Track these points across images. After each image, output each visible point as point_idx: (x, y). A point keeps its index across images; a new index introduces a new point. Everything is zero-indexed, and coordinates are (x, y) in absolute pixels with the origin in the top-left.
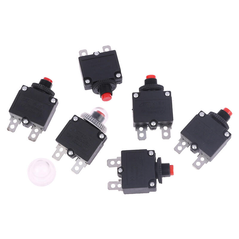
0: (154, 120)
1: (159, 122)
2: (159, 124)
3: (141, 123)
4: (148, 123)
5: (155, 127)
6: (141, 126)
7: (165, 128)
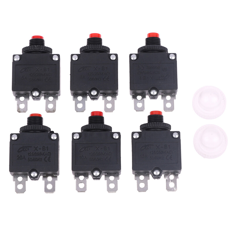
0: (94, 89)
1: (101, 91)
2: (101, 93)
3: (80, 92)
4: (88, 92)
5: (96, 97)
6: (80, 95)
7: (109, 98)
